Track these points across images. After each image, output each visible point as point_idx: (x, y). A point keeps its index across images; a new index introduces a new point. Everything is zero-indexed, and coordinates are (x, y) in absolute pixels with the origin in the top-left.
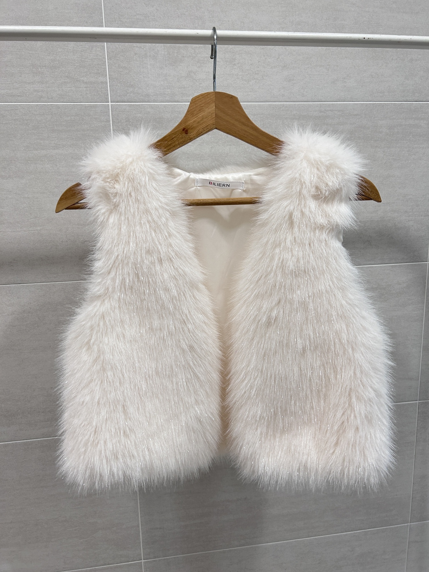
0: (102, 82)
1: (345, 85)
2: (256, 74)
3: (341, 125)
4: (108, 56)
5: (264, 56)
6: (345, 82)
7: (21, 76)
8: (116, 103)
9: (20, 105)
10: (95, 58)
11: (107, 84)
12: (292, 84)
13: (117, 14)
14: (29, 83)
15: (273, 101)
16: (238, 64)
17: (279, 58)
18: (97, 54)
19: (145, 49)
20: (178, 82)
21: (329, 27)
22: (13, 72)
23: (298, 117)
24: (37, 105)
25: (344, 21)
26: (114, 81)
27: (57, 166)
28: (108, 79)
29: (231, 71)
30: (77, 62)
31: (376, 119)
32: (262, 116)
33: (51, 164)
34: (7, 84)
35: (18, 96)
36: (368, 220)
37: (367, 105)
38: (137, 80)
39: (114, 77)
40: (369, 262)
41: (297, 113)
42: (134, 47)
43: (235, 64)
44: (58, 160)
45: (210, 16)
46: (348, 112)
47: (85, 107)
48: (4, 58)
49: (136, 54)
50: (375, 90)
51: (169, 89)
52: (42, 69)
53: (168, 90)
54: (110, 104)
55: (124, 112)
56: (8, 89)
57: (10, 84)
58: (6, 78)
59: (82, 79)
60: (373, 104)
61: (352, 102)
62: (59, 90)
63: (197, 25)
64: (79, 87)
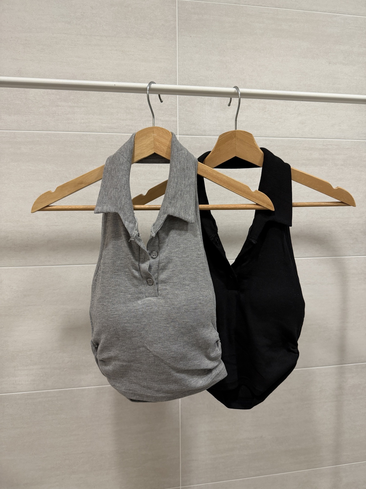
0: (174, 121)
1: (340, 128)
2: (280, 118)
3: (337, 155)
4: (179, 103)
5: (286, 106)
6: (340, 126)
7: (117, 115)
8: (183, 136)
10: (170, 104)
11: (177, 122)
12: (304, 126)
13: (187, 75)
14: (123, 120)
15: (291, 137)
16: (268, 111)
17: (296, 108)
18: (172, 102)
19: (204, 99)
20: (226, 122)
21: (330, 89)
22: (112, 112)
23: (308, 149)
25: (340, 85)
26: (182, 120)
27: (138, 178)
28: (178, 119)
29: (263, 116)
30: (157, 106)
31: (361, 152)
32: (283, 147)
33: (134, 177)
34: (108, 120)
35: (115, 128)
36: (355, 223)
37: (355, 142)
38: (198, 120)
39: (182, 118)
41: (307, 146)
43: (265, 111)
44: (139, 174)
45: (250, 79)
46: (342, 146)
48: (106, 102)
49: (198, 102)
50: (361, 132)
51: (220, 127)
52: (133, 111)
54: (178, 136)
55: (187, 142)
56: (108, 123)
57: (109, 120)
58: (107, 116)
59: (160, 118)
60: (359, 142)
61: (345, 139)
62: (143, 125)
63: (241, 84)
64: (158, 124)
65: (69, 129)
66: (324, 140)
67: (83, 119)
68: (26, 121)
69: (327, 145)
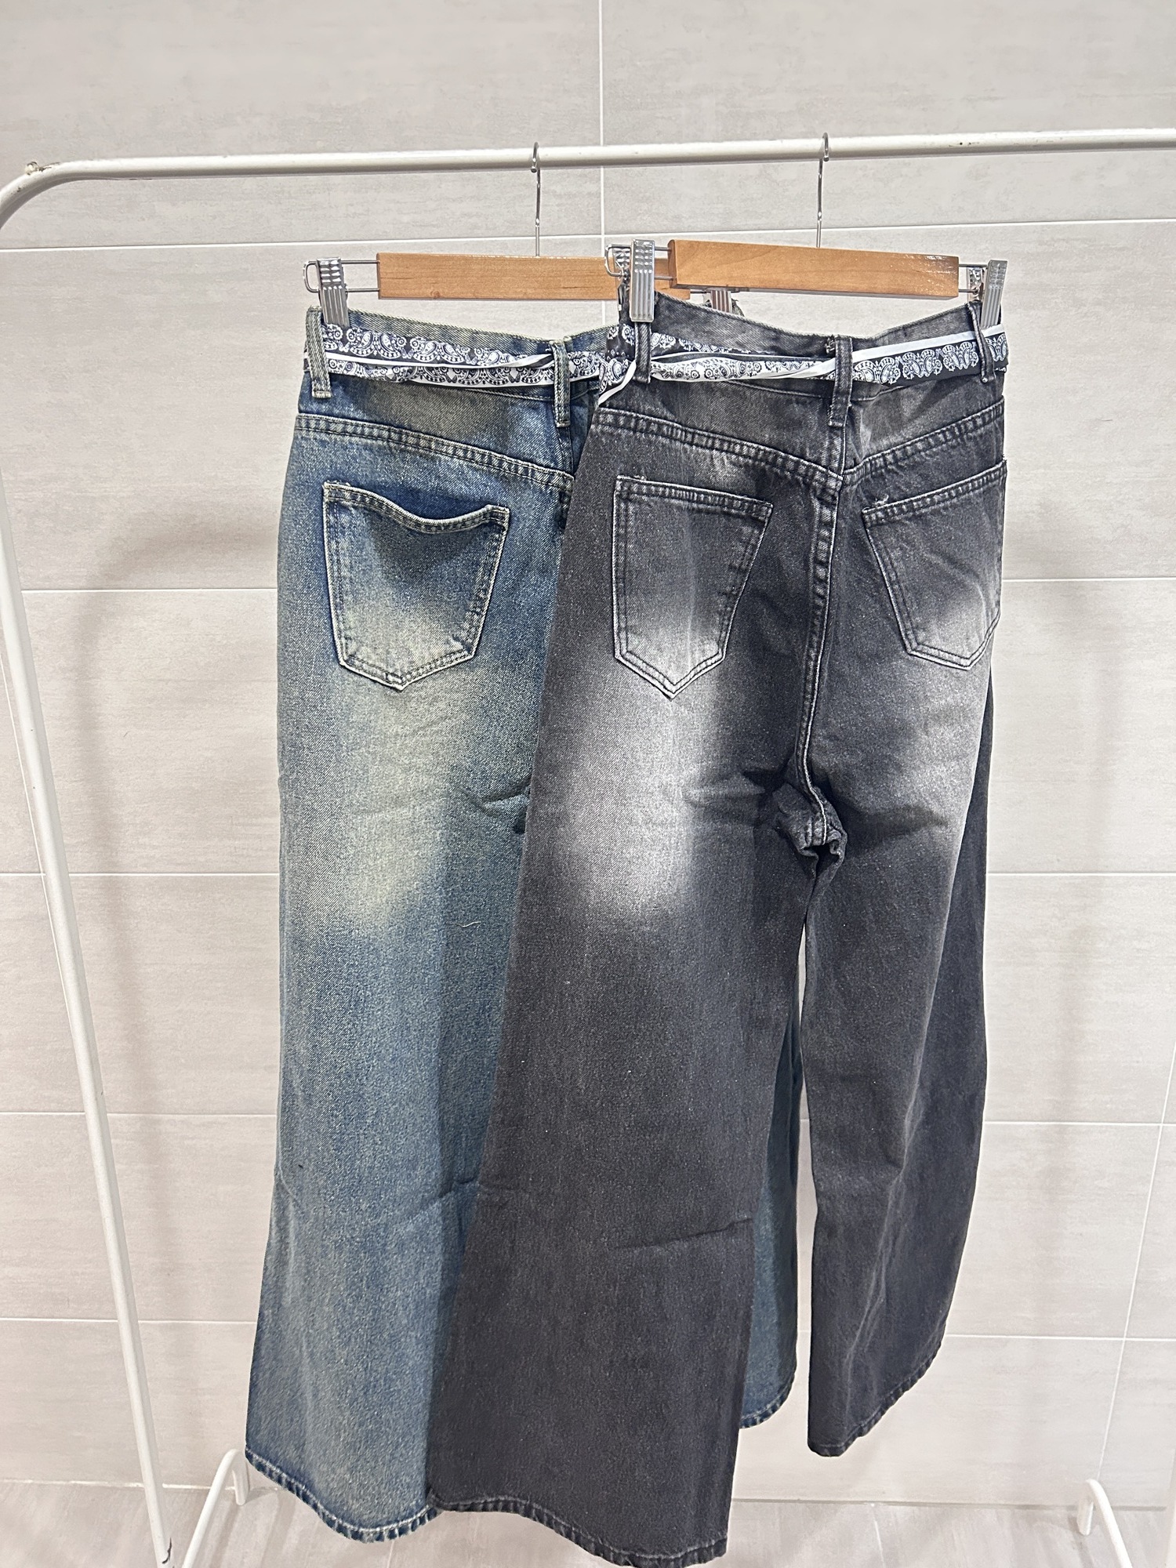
0: (589, 194)
1: (1102, 183)
3: (1084, 272)
8: (616, 236)
9: (435, 243)
11: (600, 197)
12: (981, 185)
13: (627, 52)
14: (454, 200)
15: (939, 222)
20: (740, 187)
24: (467, 243)
28: (602, 188)
31: (1168, 257)
34: (415, 202)
35: (434, 226)
36: (1127, 479)
37: (1149, 226)
38: (659, 186)
40: (1123, 572)
41: (987, 248)
42: (658, 117)
46: (1102, 243)
47: (555, 244)
51: (722, 203)
53: (720, 206)
54: (603, 237)
56: (415, 213)
57: (419, 201)
61: (1116, 219)
62: (508, 211)
65: (318, 234)
66: (1043, 226)
67: (352, 205)
68: (214, 218)
69: (1053, 239)
